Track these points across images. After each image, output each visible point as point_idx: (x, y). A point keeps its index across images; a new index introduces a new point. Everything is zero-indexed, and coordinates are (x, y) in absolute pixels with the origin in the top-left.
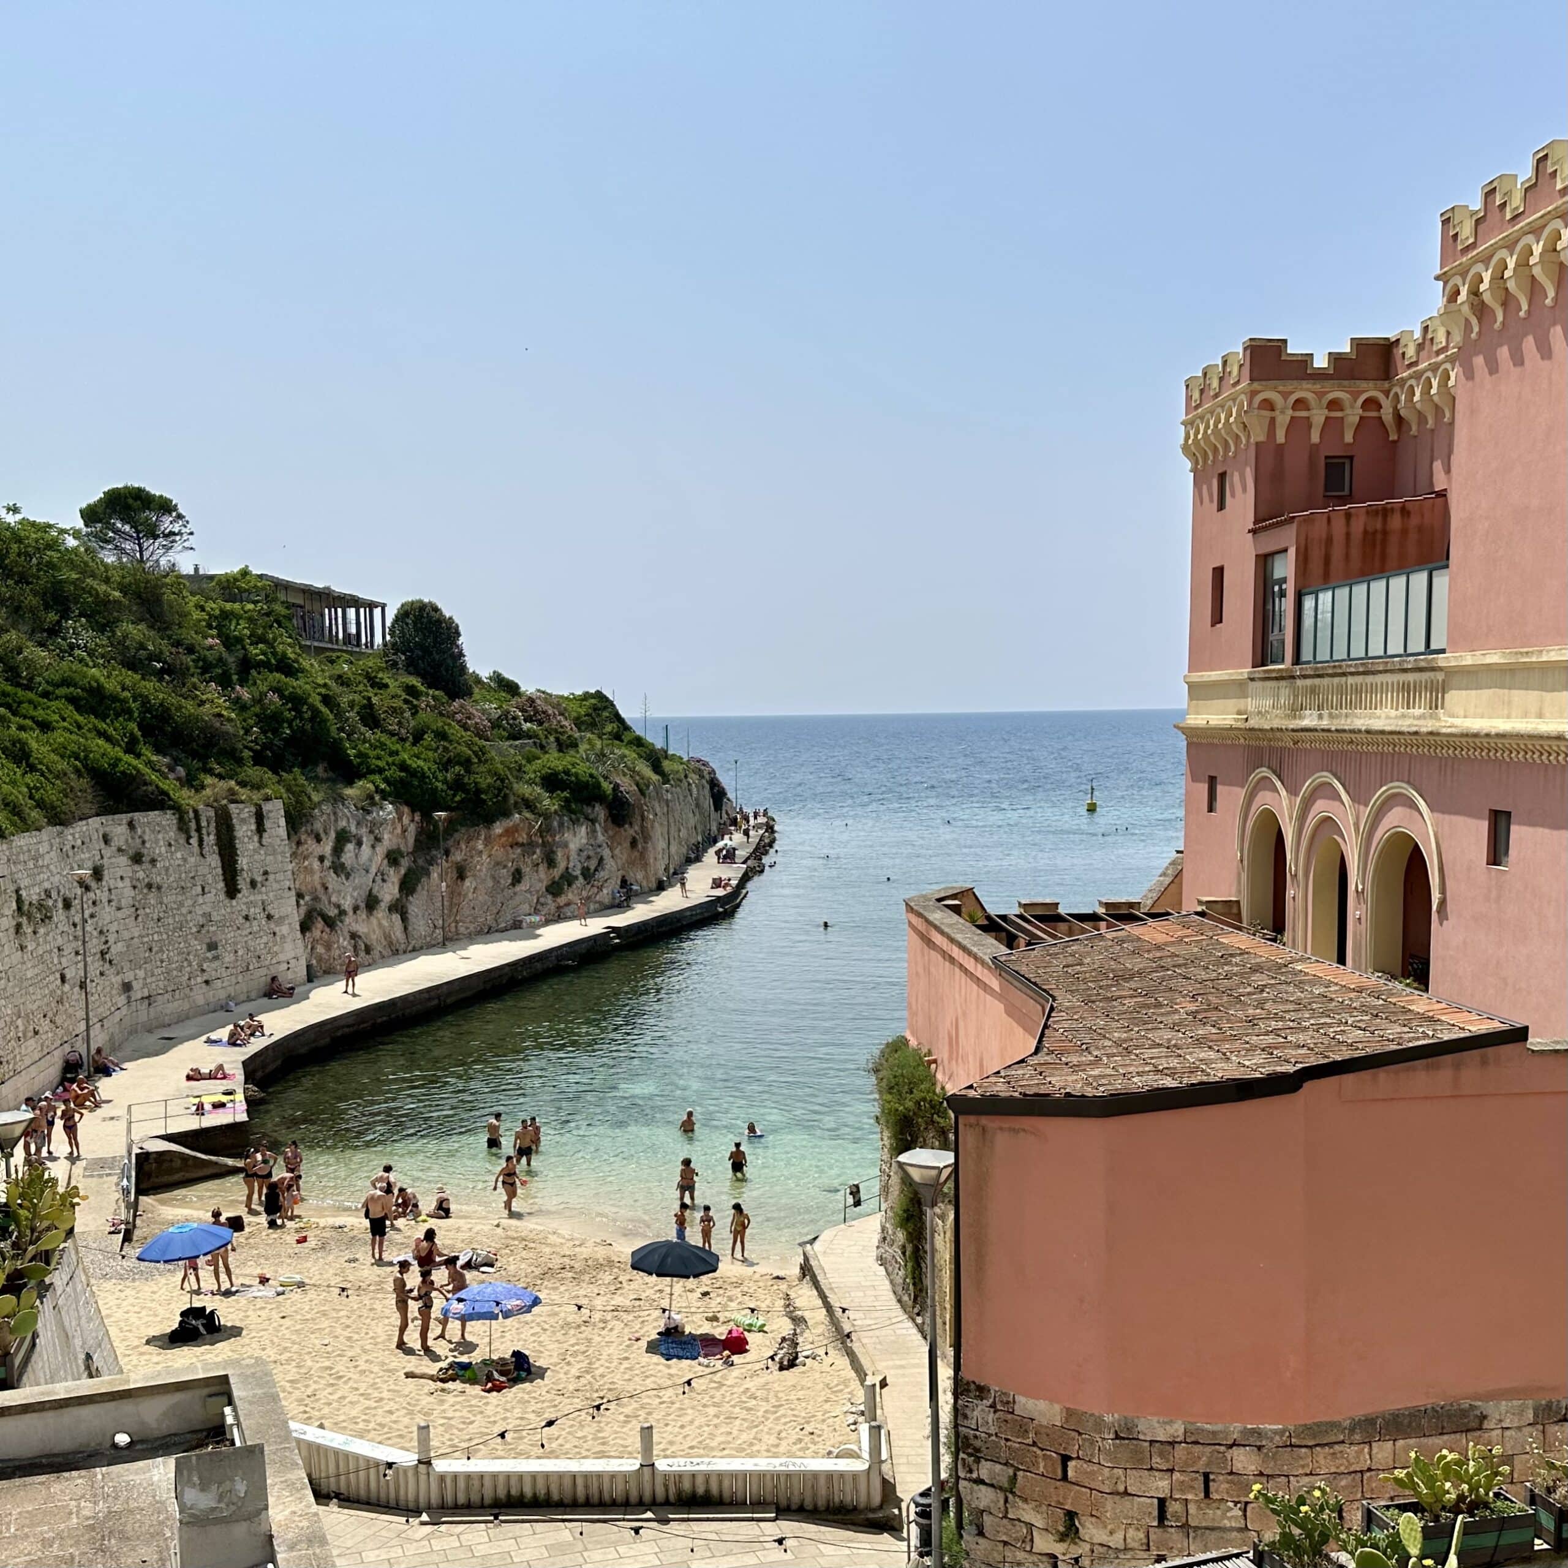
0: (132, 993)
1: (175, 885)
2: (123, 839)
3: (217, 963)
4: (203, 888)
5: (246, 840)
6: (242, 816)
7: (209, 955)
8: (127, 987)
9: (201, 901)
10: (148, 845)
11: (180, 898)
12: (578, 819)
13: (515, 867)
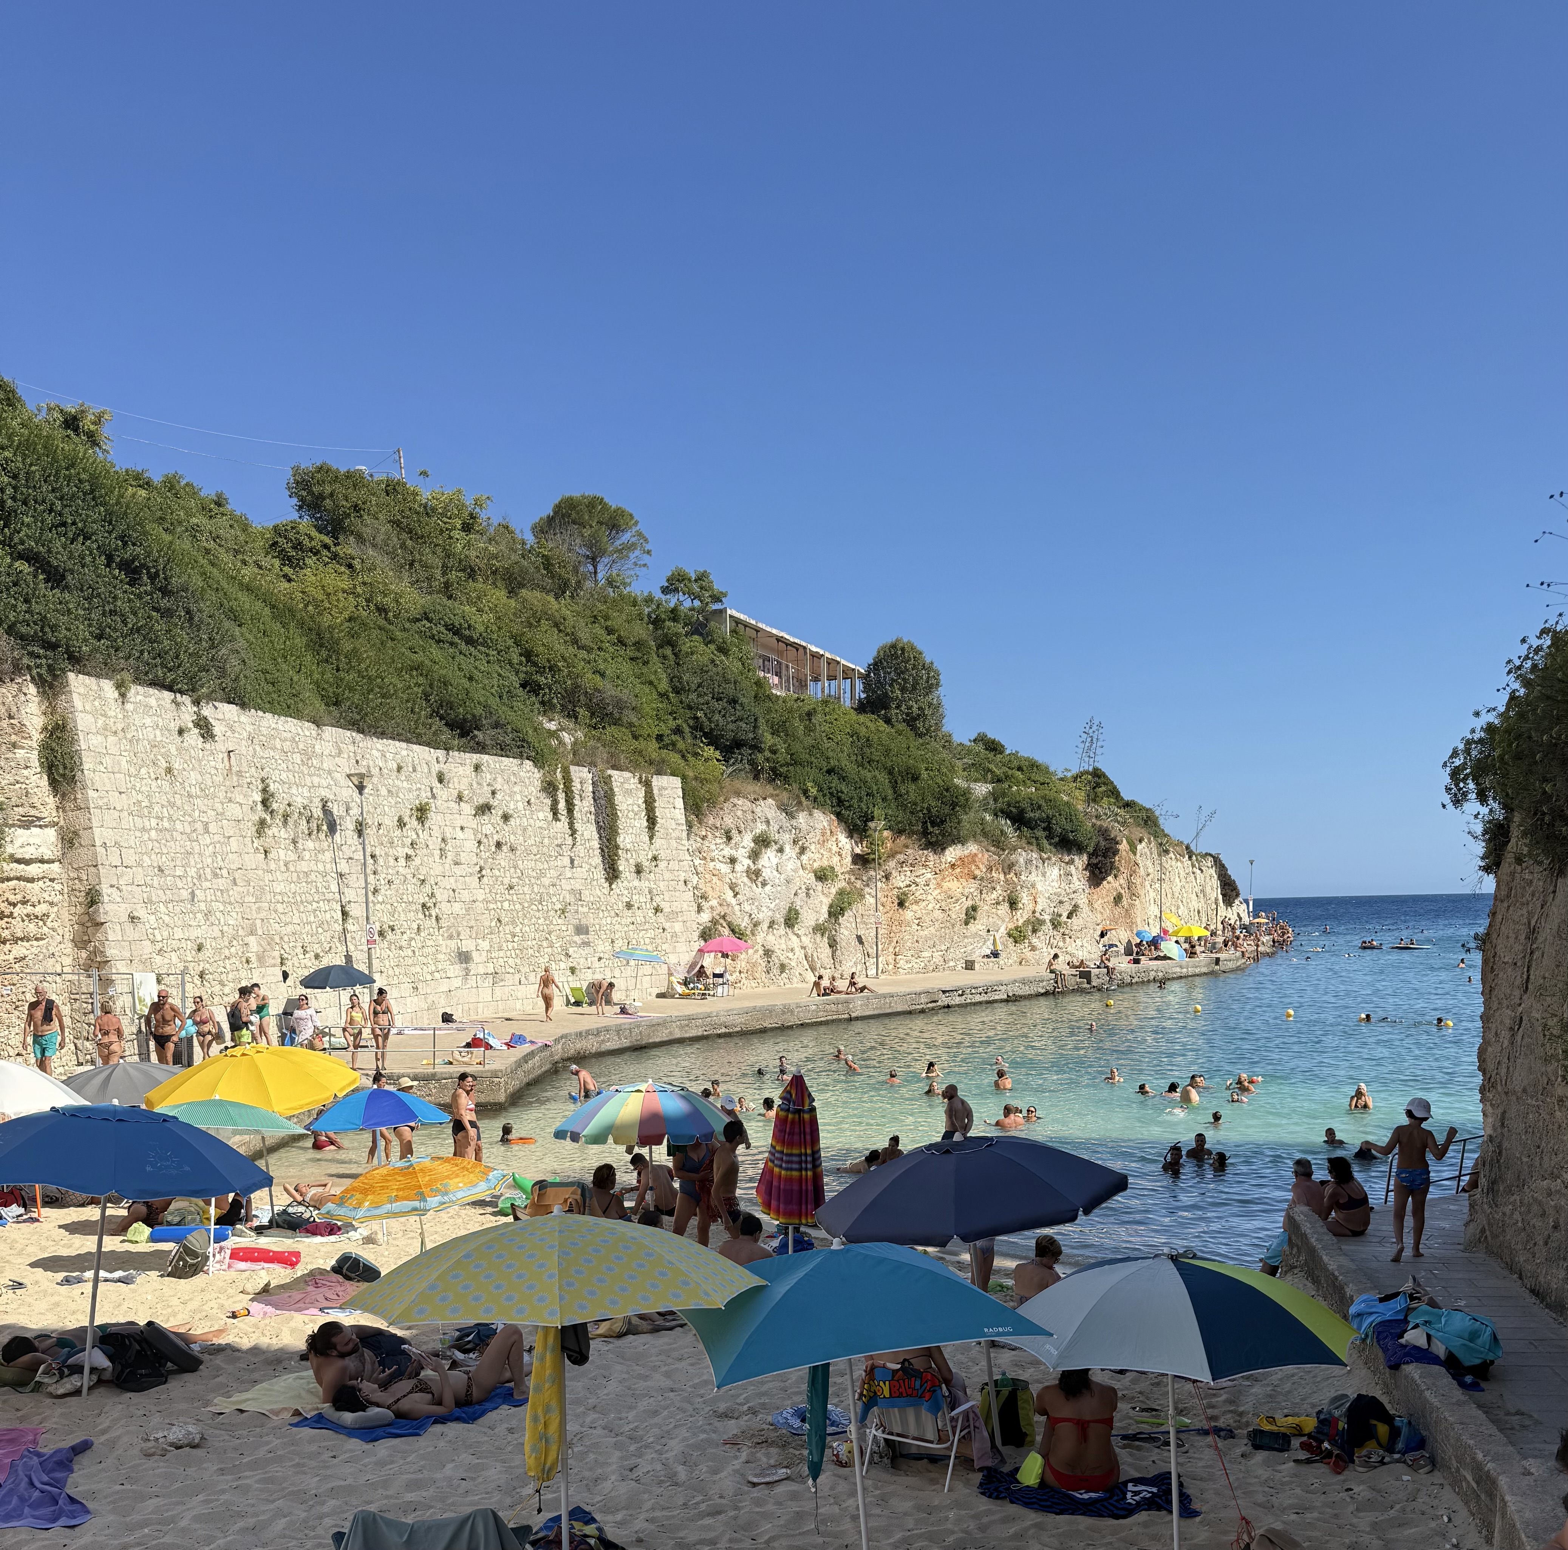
0: (472, 966)
1: (535, 850)
2: (465, 781)
3: (587, 950)
4: (572, 861)
5: (631, 815)
6: (626, 786)
7: (577, 938)
8: (464, 957)
9: (569, 875)
10: (499, 796)
11: (540, 866)
12: (1049, 859)
13: (970, 903)
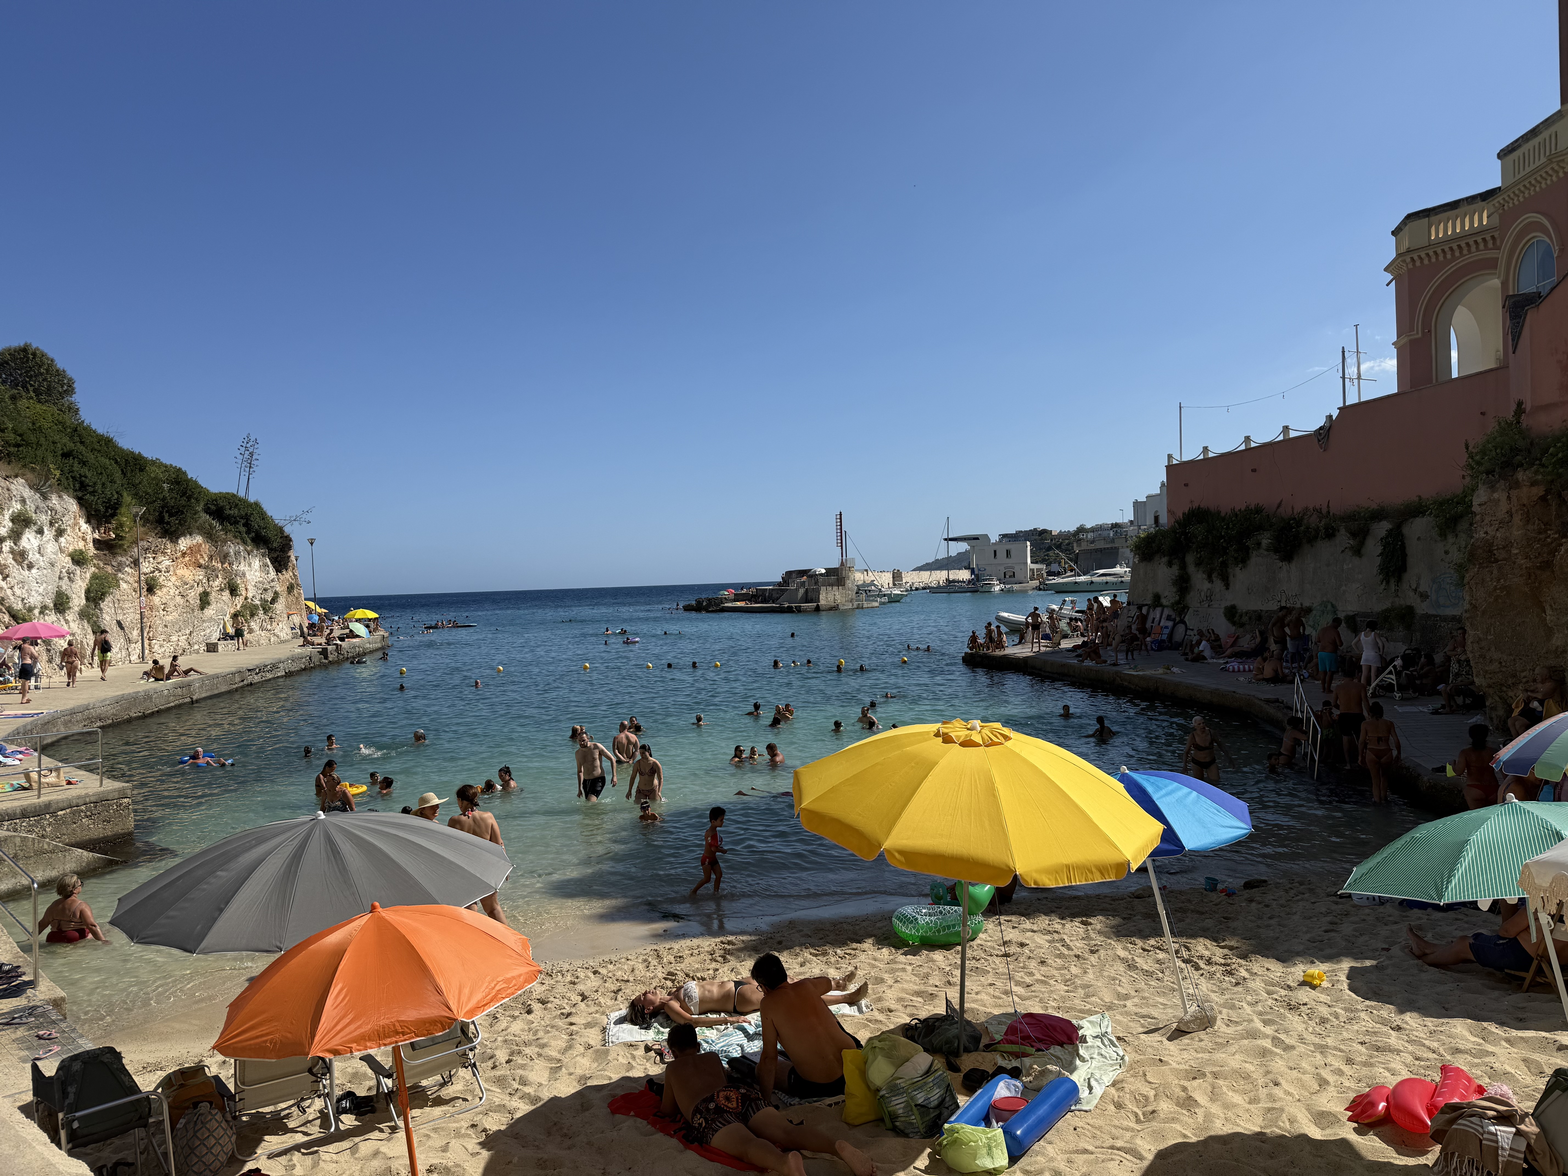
12: (252, 551)
13: (201, 589)
